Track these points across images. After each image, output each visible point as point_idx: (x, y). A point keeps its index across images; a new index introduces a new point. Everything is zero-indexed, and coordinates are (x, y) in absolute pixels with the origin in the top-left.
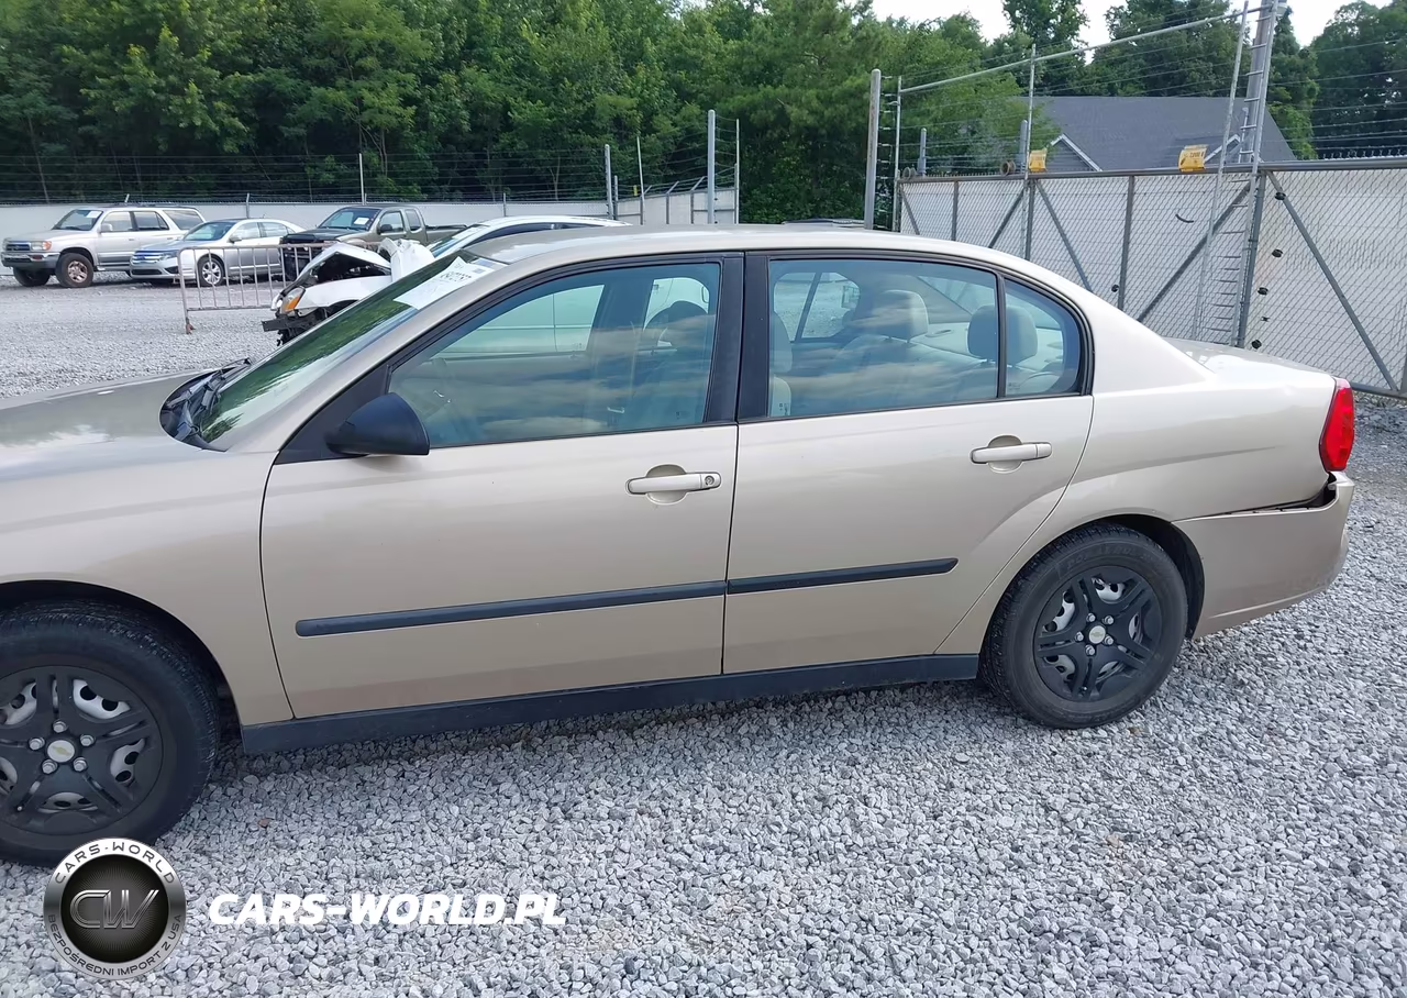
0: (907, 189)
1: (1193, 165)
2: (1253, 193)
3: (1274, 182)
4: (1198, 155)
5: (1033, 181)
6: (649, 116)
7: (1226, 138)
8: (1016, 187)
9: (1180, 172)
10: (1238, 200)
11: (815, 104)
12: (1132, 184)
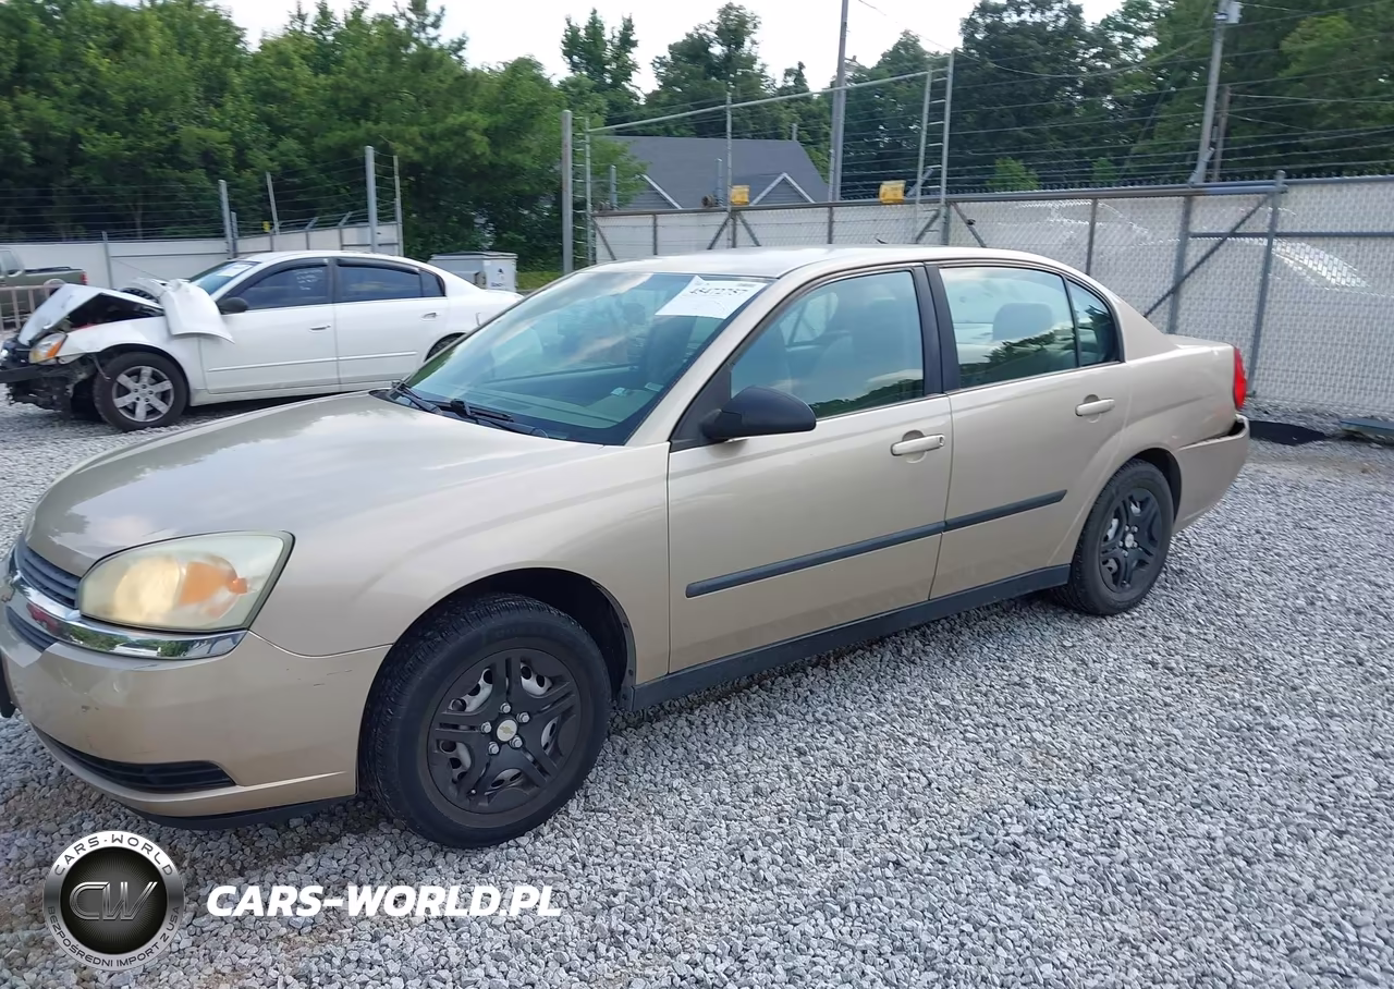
0: (600, 222)
1: (892, 197)
2: (941, 220)
3: (959, 211)
4: (896, 189)
5: (735, 212)
6: (241, 150)
7: (920, 175)
8: (720, 218)
9: (881, 204)
10: (928, 226)
11: (420, 141)
12: (831, 214)
